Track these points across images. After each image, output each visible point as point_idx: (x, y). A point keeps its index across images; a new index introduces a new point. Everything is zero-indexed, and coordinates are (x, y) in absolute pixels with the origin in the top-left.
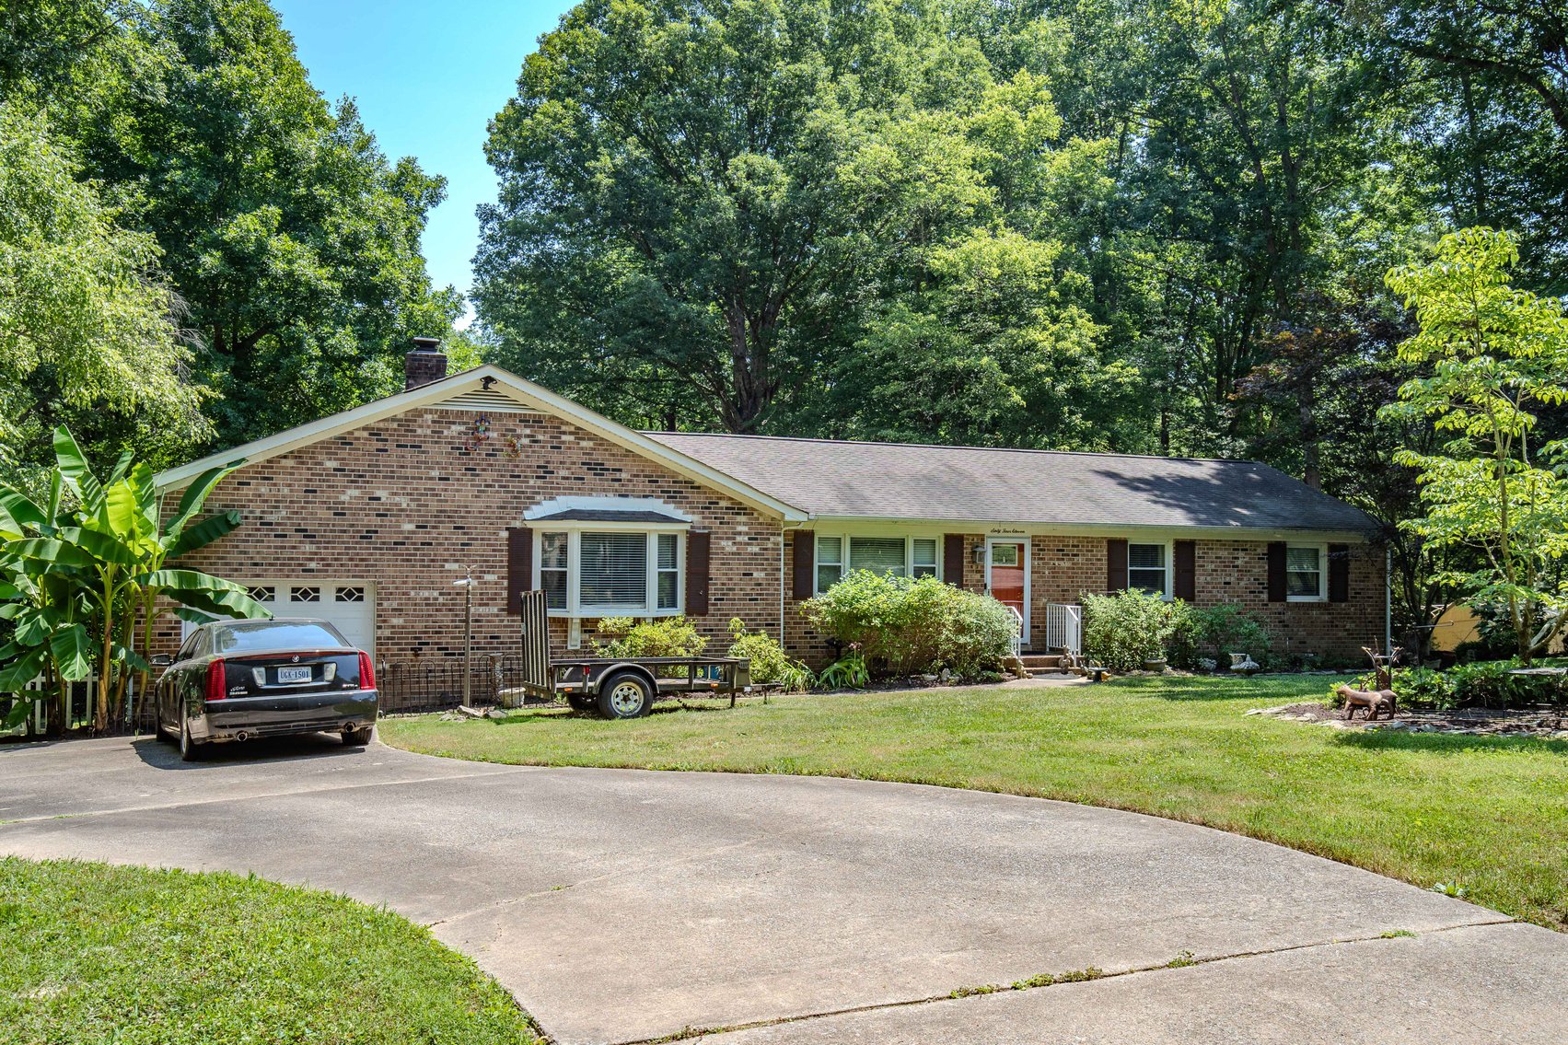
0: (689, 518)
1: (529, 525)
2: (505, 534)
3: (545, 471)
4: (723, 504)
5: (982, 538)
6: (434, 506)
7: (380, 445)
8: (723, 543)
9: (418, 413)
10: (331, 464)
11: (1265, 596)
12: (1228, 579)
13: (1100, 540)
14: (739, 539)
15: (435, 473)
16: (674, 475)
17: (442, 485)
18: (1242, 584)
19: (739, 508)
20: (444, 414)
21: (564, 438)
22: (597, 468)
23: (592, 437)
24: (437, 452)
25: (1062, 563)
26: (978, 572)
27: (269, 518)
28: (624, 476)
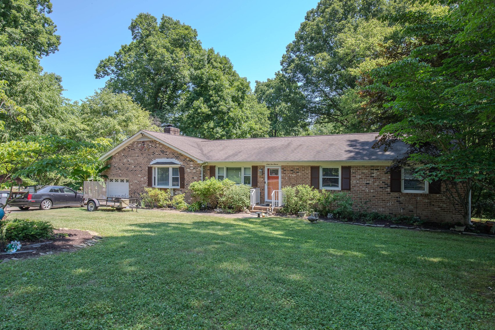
0: (180, 163)
1: (151, 166)
2: (147, 168)
3: (154, 153)
4: (188, 159)
5: (264, 167)
6: (137, 162)
7: (129, 150)
8: (188, 169)
9: (134, 142)
10: (123, 154)
11: (389, 190)
12: (368, 182)
13: (308, 167)
14: (191, 168)
15: (137, 155)
16: (177, 152)
17: (137, 158)
18: (376, 184)
19: (191, 160)
20: (138, 142)
21: (157, 145)
22: (163, 152)
23: (162, 144)
24: (137, 150)
25: (293, 175)
26: (262, 178)
27: (115, 166)
28: (168, 153)
